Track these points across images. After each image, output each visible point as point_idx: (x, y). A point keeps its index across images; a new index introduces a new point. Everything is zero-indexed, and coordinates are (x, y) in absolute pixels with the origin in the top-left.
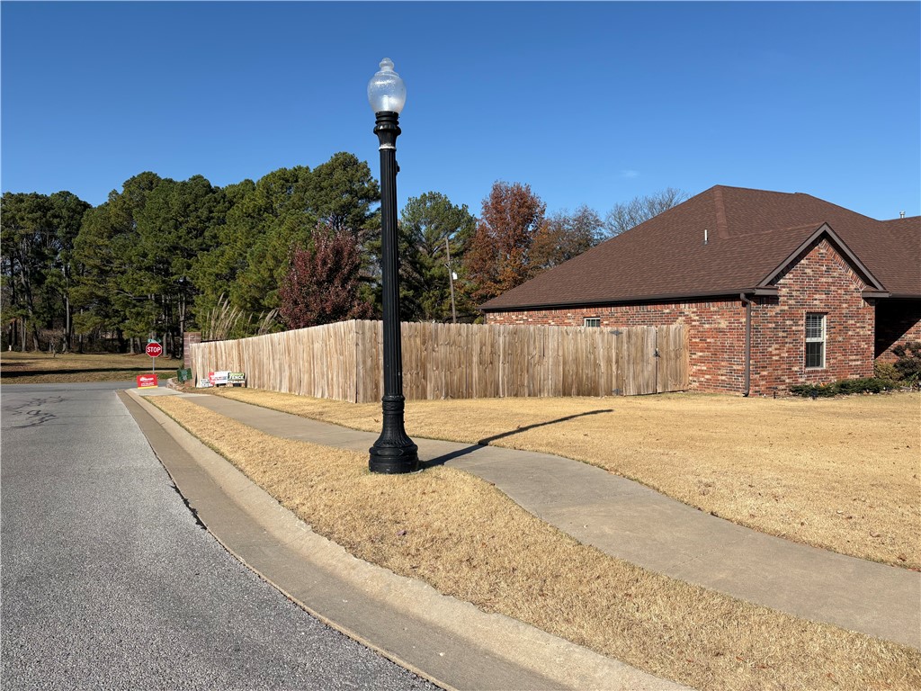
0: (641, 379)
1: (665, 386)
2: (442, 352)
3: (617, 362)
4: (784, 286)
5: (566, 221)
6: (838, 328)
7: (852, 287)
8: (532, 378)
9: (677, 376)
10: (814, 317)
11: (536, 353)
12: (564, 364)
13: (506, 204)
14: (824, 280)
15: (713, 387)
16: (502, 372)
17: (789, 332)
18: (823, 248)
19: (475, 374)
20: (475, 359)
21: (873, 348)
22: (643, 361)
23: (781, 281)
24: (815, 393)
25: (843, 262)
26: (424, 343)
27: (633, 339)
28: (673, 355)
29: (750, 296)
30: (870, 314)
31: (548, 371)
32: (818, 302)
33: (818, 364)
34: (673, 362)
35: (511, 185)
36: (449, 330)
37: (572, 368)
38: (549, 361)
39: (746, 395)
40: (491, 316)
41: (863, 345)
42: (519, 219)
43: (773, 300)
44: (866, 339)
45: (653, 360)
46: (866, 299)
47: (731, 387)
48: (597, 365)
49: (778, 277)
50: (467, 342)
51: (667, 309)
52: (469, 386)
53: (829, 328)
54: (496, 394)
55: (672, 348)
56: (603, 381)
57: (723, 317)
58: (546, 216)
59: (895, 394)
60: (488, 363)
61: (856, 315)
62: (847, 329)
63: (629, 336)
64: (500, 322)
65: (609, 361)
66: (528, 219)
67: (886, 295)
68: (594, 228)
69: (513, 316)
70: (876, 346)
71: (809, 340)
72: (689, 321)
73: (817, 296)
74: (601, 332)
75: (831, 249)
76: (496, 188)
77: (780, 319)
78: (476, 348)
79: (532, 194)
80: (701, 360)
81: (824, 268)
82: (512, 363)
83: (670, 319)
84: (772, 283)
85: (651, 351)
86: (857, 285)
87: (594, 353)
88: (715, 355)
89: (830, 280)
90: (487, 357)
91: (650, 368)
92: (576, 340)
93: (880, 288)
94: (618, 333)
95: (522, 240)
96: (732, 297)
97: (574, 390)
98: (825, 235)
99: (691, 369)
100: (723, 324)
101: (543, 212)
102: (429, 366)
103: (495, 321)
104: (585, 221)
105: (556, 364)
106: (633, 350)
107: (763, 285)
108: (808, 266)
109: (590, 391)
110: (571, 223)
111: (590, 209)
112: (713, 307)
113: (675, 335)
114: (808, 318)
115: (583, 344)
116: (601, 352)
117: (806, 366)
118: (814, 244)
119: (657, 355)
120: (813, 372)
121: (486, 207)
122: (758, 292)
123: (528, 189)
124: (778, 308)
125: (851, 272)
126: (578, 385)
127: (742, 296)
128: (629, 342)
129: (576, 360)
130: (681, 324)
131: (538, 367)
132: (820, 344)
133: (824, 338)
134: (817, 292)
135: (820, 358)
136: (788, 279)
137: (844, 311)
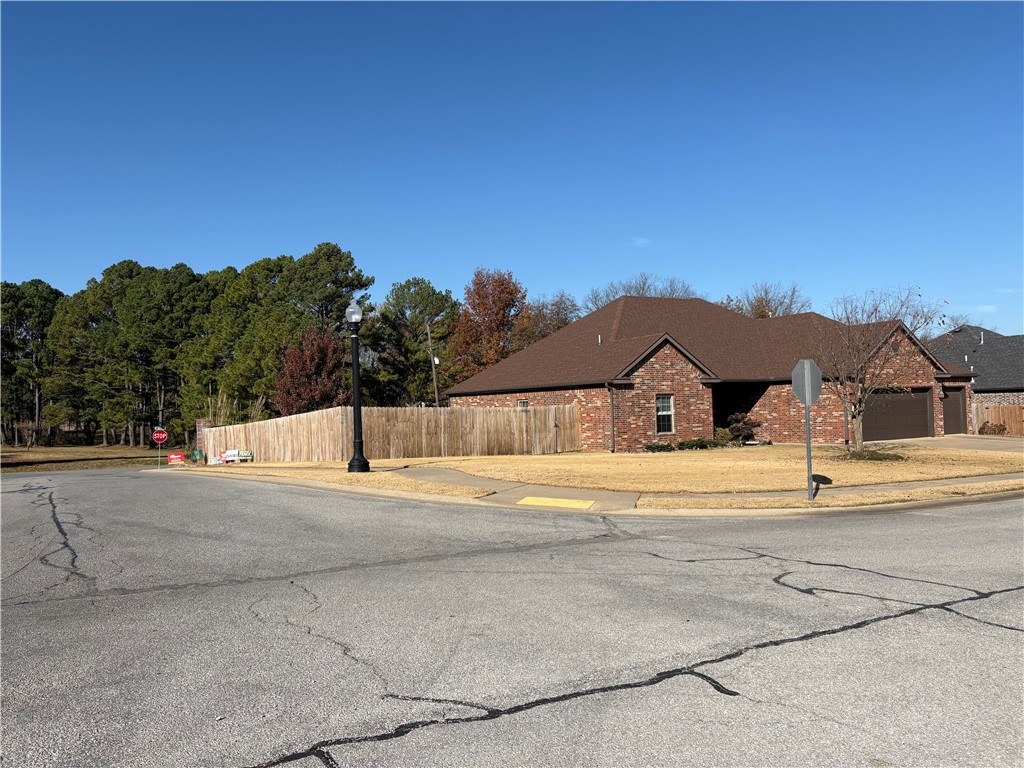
0: (544, 442)
1: (563, 448)
2: (400, 426)
3: (527, 431)
4: (638, 377)
5: (544, 306)
6: (682, 404)
7: (692, 376)
8: (465, 443)
9: (572, 440)
10: (663, 397)
11: (468, 426)
12: (488, 433)
13: (490, 289)
14: (669, 372)
15: (595, 447)
16: (443, 440)
17: (644, 408)
18: (667, 350)
19: (424, 441)
20: (424, 431)
21: (711, 418)
22: (545, 430)
23: (636, 374)
24: (667, 448)
25: (684, 359)
26: (388, 420)
27: (539, 415)
28: (568, 425)
29: (611, 385)
30: (708, 394)
31: (477, 438)
32: (665, 387)
33: (670, 430)
34: (569, 431)
35: (491, 272)
36: (405, 411)
37: (493, 436)
38: (477, 431)
39: (613, 452)
40: (453, 400)
41: (703, 416)
42: (500, 305)
43: (631, 386)
44: (706, 412)
45: (554, 430)
46: (703, 384)
47: (605, 448)
48: (512, 434)
49: (633, 371)
50: (418, 420)
51: (568, 393)
52: (420, 449)
53: (675, 405)
54: (440, 455)
55: (567, 421)
56: (517, 445)
57: (600, 399)
58: (526, 301)
59: (725, 449)
60: (433, 434)
61: (696, 395)
62: (689, 405)
63: (535, 413)
64: (460, 404)
65: (521, 431)
66: (510, 304)
67: (718, 381)
68: (571, 312)
69: (470, 399)
70: (714, 417)
71: (660, 413)
72: (580, 402)
73: (664, 383)
74: (515, 411)
75: (674, 350)
76: (478, 275)
77: (636, 400)
78: (425, 423)
79: (514, 281)
80: (588, 429)
81: (669, 364)
82: (450, 434)
83: (569, 401)
84: (627, 375)
85: (551, 424)
86: (695, 374)
87: (509, 425)
88: (596, 424)
89: (674, 371)
90: (432, 429)
91: (551, 435)
92: (496, 416)
93: (713, 376)
94: (527, 411)
95: (503, 324)
96: (601, 386)
97: (496, 451)
98: (666, 342)
99: (583, 435)
100: (599, 404)
101: (524, 297)
102: (391, 436)
103: (457, 404)
104: (562, 307)
105: (482, 433)
106: (538, 424)
107: (618, 377)
108: (656, 363)
109: (508, 450)
110: (549, 307)
111: (567, 294)
112: (593, 392)
113: (570, 414)
114: (657, 399)
115: (501, 419)
116: (515, 424)
117: (658, 432)
118: (660, 347)
119: (556, 426)
120: (664, 435)
121: (468, 292)
122: (615, 382)
123: (510, 275)
124: (634, 392)
125: (691, 366)
126: (499, 447)
127: (606, 384)
128: (535, 417)
129: (497, 431)
130: (576, 403)
131: (469, 436)
132: (669, 416)
133: (672, 412)
134: (664, 380)
135: (670, 425)
136: (641, 371)
137: (687, 393)
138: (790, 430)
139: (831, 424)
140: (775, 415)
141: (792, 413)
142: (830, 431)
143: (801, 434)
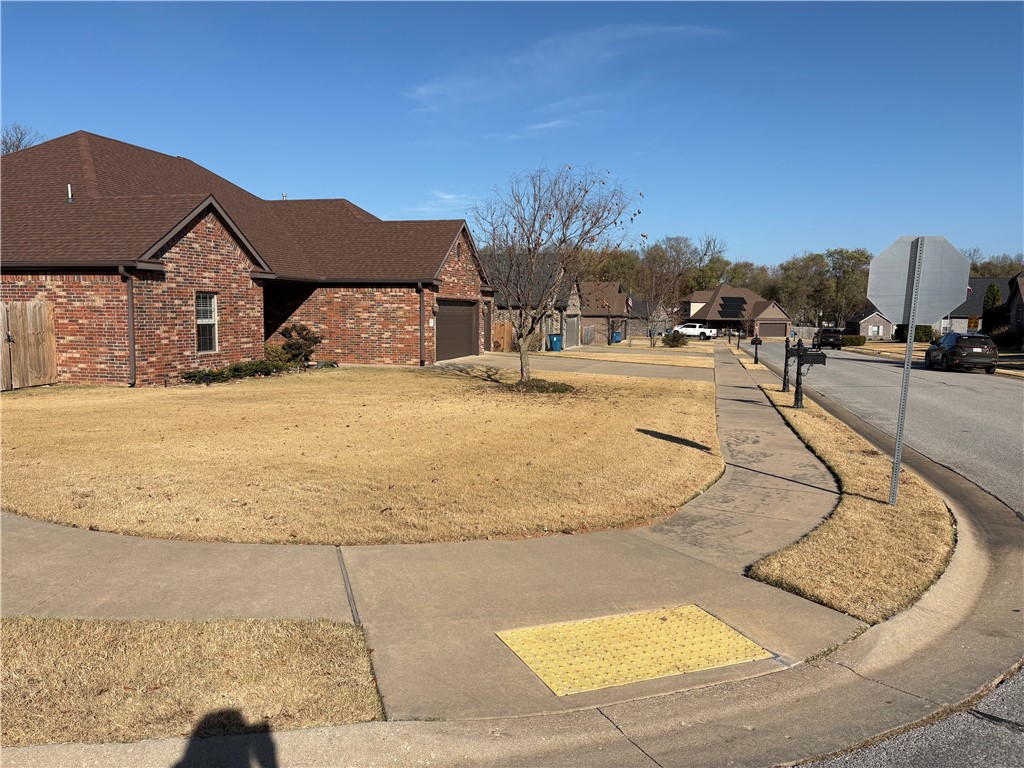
1: (24, 380)
4: (171, 260)
6: (228, 309)
7: (241, 266)
9: (40, 366)
10: (204, 297)
14: (212, 257)
15: (90, 378)
17: (179, 313)
18: (210, 222)
21: (262, 330)
23: (167, 255)
24: (209, 378)
25: (230, 239)
28: (32, 339)
29: (131, 270)
30: (258, 295)
32: (208, 281)
33: (211, 347)
34: (32, 350)
39: (133, 385)
41: (254, 327)
43: (159, 276)
44: (256, 321)
45: (5, 347)
46: (254, 280)
47: (112, 377)
49: (164, 250)
51: (20, 281)
53: (220, 309)
55: (30, 331)
57: (97, 294)
59: (285, 376)
61: (245, 296)
62: (237, 310)
67: (272, 277)
70: (265, 328)
71: (200, 322)
72: (52, 297)
73: (206, 274)
75: (219, 224)
77: (167, 299)
80: (72, 346)
81: (212, 244)
83: (27, 294)
84: (156, 256)
86: (245, 264)
88: (90, 340)
89: (219, 258)
93: (267, 270)
96: (110, 270)
98: (210, 209)
99: (60, 357)
100: (99, 302)
107: (144, 258)
108: (195, 240)
112: (85, 281)
113: (34, 317)
114: (198, 298)
117: (198, 350)
118: (201, 216)
119: (9, 340)
120: (205, 356)
122: (140, 266)
124: (165, 286)
125: (239, 251)
127: (121, 269)
130: (42, 301)
132: (211, 326)
133: (215, 319)
134: (205, 269)
135: (211, 340)
136: (174, 253)
137: (234, 291)
138: (344, 347)
139: (401, 340)
140: (323, 327)
141: (348, 326)
142: (400, 349)
143: (361, 352)
